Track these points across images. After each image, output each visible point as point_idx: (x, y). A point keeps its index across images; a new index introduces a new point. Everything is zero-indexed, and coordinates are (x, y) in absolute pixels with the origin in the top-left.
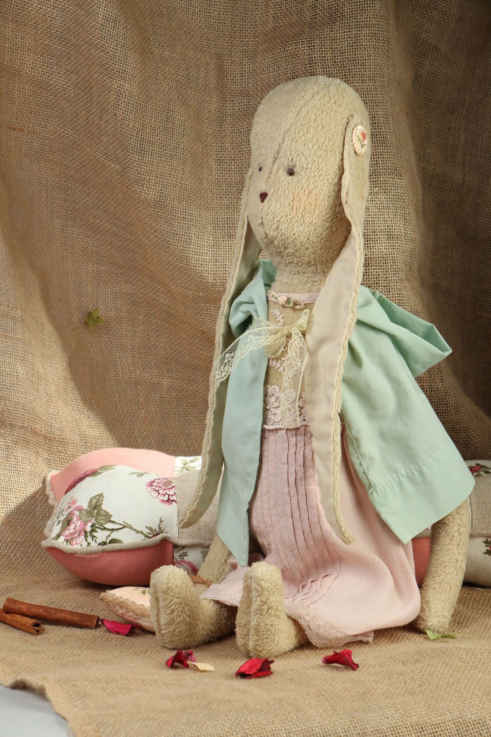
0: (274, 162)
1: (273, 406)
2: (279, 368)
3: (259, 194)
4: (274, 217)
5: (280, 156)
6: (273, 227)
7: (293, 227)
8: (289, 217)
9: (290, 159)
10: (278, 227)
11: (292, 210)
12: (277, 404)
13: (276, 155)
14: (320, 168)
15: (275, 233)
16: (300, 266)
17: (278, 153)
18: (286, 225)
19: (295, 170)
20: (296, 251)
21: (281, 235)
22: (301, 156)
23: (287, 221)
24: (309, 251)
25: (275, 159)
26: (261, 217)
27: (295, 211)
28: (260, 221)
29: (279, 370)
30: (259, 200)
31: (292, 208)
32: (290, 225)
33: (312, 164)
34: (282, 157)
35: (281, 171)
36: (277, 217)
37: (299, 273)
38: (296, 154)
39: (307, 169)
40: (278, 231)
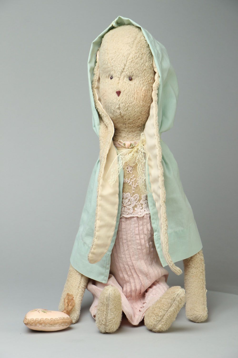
0: (121, 74)
1: (127, 204)
2: (130, 183)
3: (116, 92)
4: (126, 104)
5: (125, 70)
6: (125, 109)
7: (135, 108)
8: (133, 103)
9: (131, 72)
10: (127, 109)
11: (135, 99)
12: (129, 203)
13: (122, 70)
14: (145, 76)
15: (126, 112)
16: (134, 128)
17: (124, 69)
18: (131, 108)
19: (133, 78)
20: (133, 121)
21: (128, 113)
22: (136, 70)
23: (132, 105)
24: (140, 119)
25: (122, 72)
26: (119, 104)
27: (136, 100)
28: (118, 106)
29: (130, 184)
30: (116, 95)
31: (135, 98)
32: (133, 107)
33: (142, 74)
34: (127, 71)
35: (125, 78)
36: (127, 104)
37: (132, 131)
38: (134, 69)
39: (139, 76)
40: (127, 111)
